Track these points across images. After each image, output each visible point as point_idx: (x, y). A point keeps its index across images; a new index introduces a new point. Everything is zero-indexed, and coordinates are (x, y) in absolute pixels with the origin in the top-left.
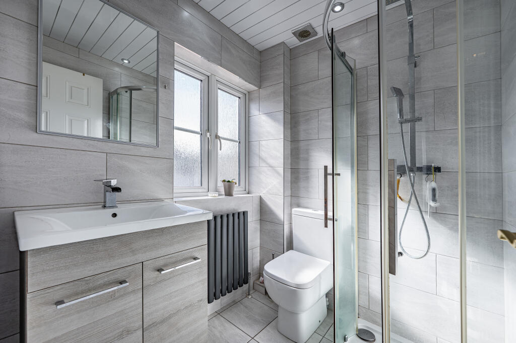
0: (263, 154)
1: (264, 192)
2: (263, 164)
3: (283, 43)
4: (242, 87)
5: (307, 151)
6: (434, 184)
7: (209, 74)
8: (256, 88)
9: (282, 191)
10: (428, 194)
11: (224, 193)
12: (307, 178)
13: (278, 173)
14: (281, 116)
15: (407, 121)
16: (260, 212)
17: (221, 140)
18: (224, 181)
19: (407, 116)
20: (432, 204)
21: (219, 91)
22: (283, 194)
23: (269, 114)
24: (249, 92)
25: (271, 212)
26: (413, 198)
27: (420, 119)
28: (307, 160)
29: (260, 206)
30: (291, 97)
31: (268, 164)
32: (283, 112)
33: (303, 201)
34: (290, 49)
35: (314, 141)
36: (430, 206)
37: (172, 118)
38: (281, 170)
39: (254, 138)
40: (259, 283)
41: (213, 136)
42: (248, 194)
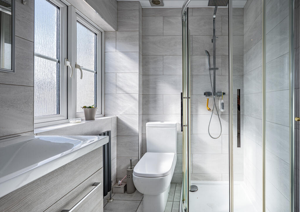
0: (120, 84)
1: (121, 113)
2: (120, 92)
3: (139, 2)
4: (100, 26)
5: (155, 83)
6: (222, 101)
7: (68, 4)
8: (114, 30)
9: (138, 112)
10: (220, 106)
11: (84, 118)
12: (155, 101)
13: (134, 99)
14: (137, 55)
15: (212, 69)
16: (117, 129)
17: (82, 70)
18: (85, 107)
19: (212, 67)
20: (222, 110)
21: (77, 23)
22: (138, 113)
23: (125, 53)
24: (105, 31)
25: (128, 128)
26: (215, 109)
27: (217, 69)
28: (155, 88)
29: (117, 125)
30: (143, 43)
31: (125, 91)
32: (138, 53)
33: (151, 117)
34: (142, 8)
35: (160, 76)
36: (221, 111)
37: (33, 41)
38: (137, 96)
39: (110, 70)
40: (117, 186)
41: (74, 65)
42: (104, 116)
